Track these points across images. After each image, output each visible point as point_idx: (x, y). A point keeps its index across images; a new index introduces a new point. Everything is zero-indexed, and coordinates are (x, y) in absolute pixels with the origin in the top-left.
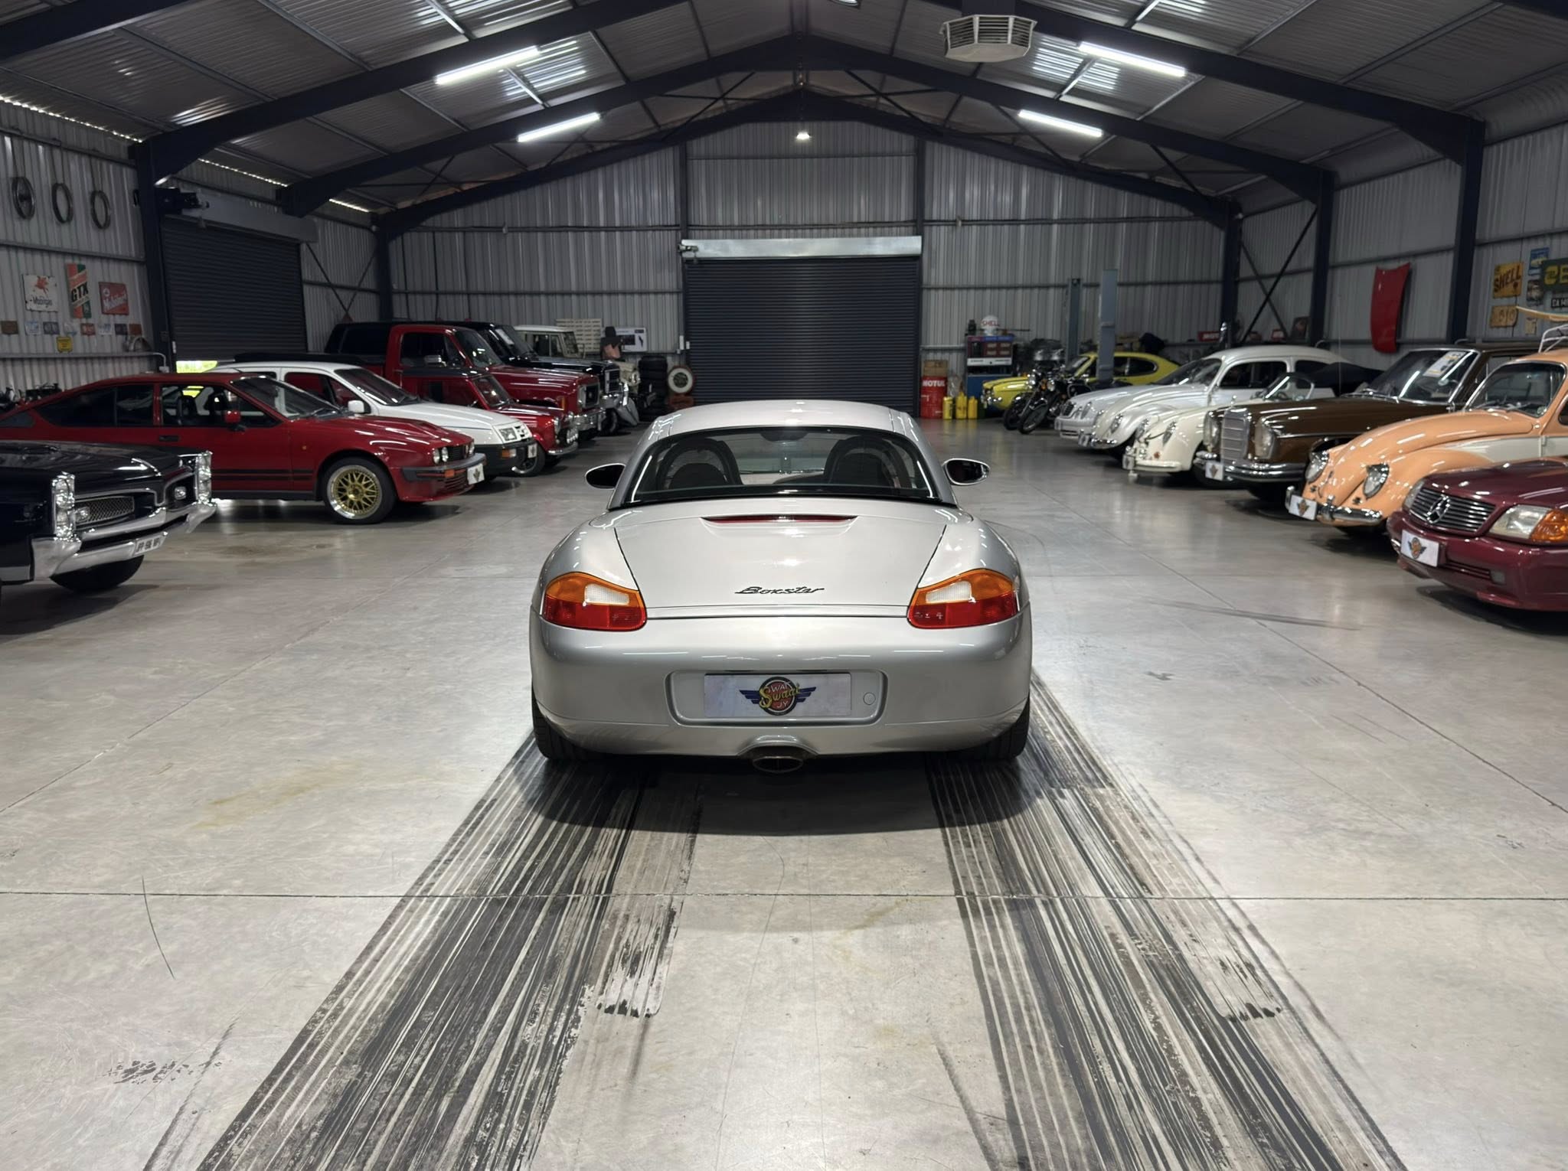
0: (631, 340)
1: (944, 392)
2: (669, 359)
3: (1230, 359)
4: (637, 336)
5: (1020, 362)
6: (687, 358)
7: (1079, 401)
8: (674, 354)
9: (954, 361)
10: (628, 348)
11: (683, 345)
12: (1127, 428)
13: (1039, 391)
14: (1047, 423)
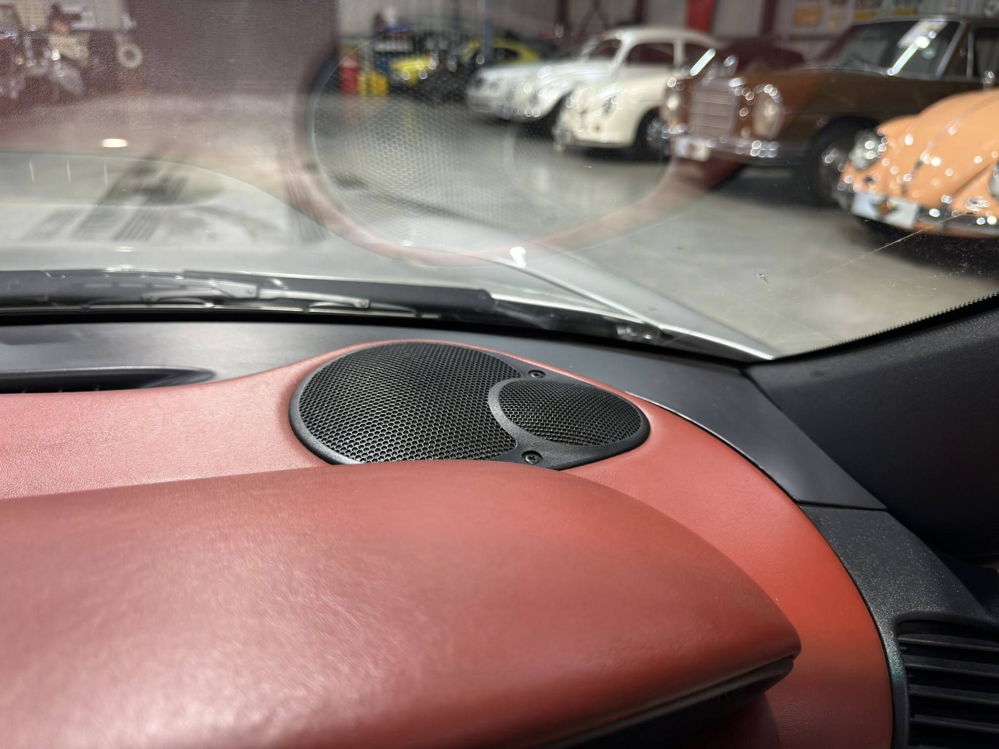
0: (77, 17)
1: (356, 71)
2: (119, 38)
3: (628, 38)
4: (85, 14)
5: (418, 47)
6: (134, 35)
7: (490, 75)
8: (121, 31)
9: (365, 45)
10: (77, 25)
11: (128, 23)
12: (547, 100)
13: (441, 72)
14: (458, 97)
